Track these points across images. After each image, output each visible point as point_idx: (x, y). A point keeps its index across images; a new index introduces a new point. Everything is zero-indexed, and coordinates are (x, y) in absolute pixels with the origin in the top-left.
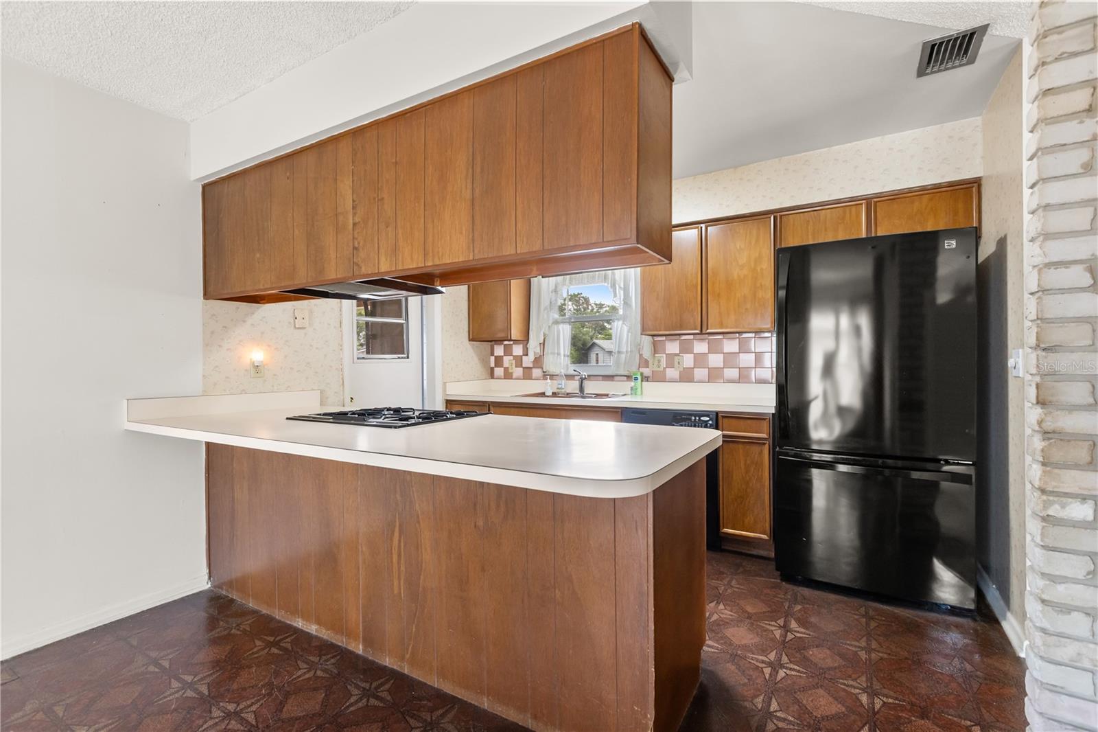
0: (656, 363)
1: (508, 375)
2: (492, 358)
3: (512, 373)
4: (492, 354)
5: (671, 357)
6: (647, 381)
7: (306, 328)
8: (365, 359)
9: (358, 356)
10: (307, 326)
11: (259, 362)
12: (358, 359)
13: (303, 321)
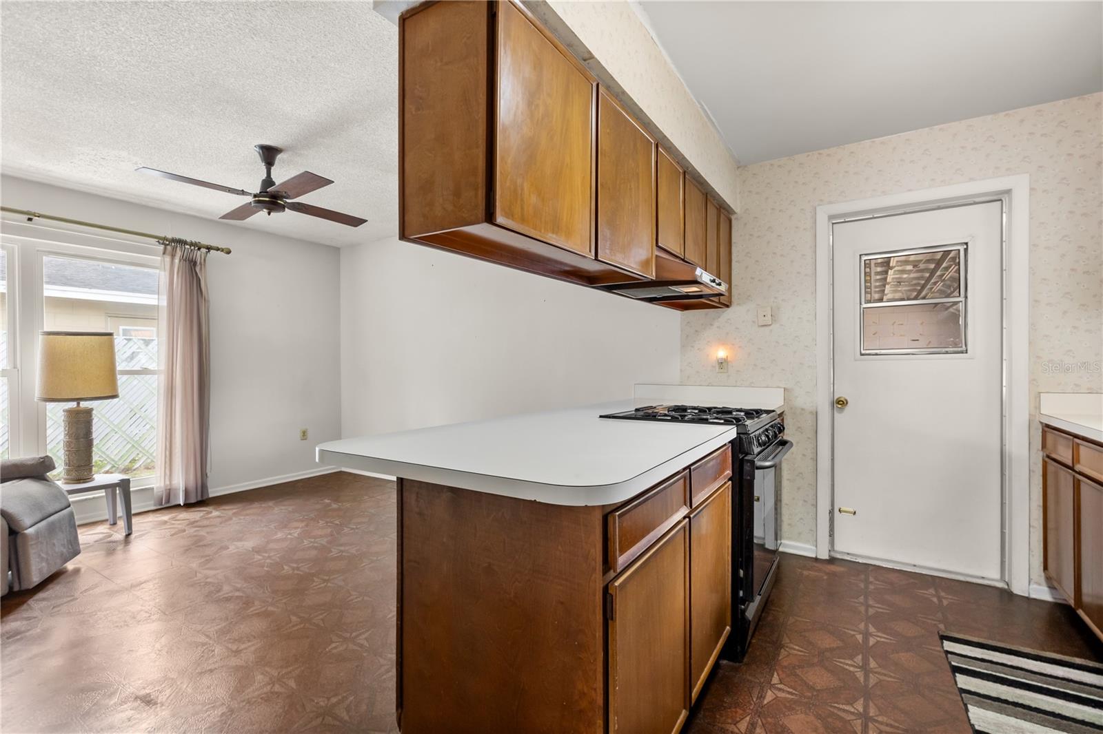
7: (770, 325)
8: (876, 354)
9: (863, 352)
10: (770, 323)
11: (722, 359)
12: (862, 355)
13: (764, 318)
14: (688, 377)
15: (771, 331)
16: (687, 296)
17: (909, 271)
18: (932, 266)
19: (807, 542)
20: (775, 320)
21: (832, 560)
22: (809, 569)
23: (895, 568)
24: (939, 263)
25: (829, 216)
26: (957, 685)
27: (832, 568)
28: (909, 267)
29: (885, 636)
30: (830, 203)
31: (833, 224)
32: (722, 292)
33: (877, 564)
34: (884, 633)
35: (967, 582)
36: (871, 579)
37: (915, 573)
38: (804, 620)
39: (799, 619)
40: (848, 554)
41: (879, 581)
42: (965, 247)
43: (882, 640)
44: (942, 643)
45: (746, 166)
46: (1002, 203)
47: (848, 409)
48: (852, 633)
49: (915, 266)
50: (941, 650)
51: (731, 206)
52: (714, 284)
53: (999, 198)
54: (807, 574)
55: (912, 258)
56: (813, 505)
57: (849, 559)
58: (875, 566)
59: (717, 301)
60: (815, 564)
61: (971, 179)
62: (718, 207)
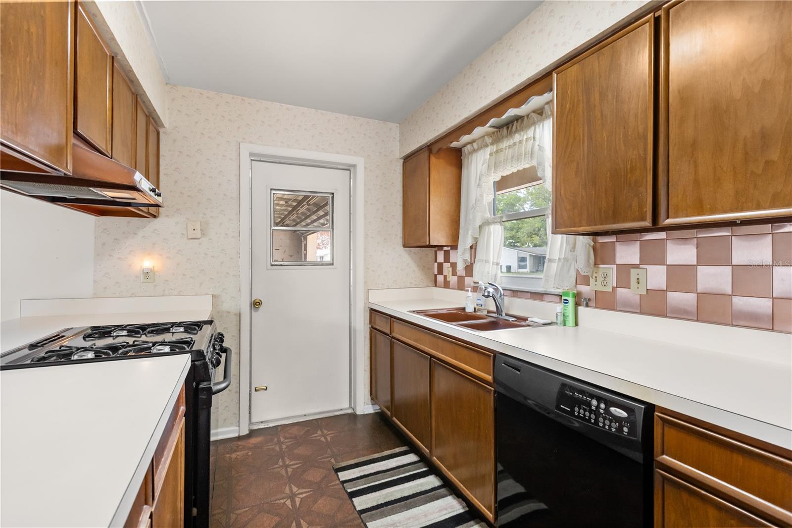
0: (600, 279)
1: (446, 285)
2: (436, 264)
3: (449, 281)
4: (436, 261)
5: (624, 270)
6: (587, 305)
7: (199, 238)
8: (281, 265)
9: (273, 263)
10: (200, 237)
11: (148, 269)
12: (272, 265)
13: (194, 232)
14: (105, 288)
15: (200, 244)
16: (113, 202)
17: (281, 205)
18: (295, 204)
19: (232, 425)
20: (204, 234)
21: (252, 433)
22: (235, 451)
23: (294, 422)
24: (300, 203)
25: (250, 153)
26: (356, 509)
27: (254, 441)
28: (282, 202)
29: (305, 490)
30: (250, 142)
31: (252, 160)
32: (159, 203)
33: (283, 423)
34: (304, 488)
35: (335, 416)
36: (282, 439)
37: (306, 421)
38: (244, 510)
39: (239, 512)
40: (262, 422)
41: (288, 439)
42: (332, 195)
43: (304, 495)
44: (338, 476)
45: (175, 85)
46: (350, 172)
47: (262, 308)
48: (282, 501)
49: (286, 202)
50: (338, 482)
51: (161, 118)
52: (152, 194)
53: (349, 169)
54: (235, 456)
55: (285, 197)
56: (236, 392)
57: (263, 427)
58: (281, 425)
59: (147, 211)
60: (239, 443)
61: (338, 153)
62: (148, 115)
